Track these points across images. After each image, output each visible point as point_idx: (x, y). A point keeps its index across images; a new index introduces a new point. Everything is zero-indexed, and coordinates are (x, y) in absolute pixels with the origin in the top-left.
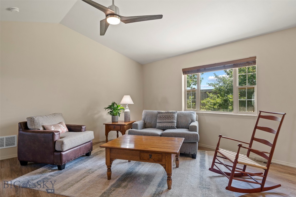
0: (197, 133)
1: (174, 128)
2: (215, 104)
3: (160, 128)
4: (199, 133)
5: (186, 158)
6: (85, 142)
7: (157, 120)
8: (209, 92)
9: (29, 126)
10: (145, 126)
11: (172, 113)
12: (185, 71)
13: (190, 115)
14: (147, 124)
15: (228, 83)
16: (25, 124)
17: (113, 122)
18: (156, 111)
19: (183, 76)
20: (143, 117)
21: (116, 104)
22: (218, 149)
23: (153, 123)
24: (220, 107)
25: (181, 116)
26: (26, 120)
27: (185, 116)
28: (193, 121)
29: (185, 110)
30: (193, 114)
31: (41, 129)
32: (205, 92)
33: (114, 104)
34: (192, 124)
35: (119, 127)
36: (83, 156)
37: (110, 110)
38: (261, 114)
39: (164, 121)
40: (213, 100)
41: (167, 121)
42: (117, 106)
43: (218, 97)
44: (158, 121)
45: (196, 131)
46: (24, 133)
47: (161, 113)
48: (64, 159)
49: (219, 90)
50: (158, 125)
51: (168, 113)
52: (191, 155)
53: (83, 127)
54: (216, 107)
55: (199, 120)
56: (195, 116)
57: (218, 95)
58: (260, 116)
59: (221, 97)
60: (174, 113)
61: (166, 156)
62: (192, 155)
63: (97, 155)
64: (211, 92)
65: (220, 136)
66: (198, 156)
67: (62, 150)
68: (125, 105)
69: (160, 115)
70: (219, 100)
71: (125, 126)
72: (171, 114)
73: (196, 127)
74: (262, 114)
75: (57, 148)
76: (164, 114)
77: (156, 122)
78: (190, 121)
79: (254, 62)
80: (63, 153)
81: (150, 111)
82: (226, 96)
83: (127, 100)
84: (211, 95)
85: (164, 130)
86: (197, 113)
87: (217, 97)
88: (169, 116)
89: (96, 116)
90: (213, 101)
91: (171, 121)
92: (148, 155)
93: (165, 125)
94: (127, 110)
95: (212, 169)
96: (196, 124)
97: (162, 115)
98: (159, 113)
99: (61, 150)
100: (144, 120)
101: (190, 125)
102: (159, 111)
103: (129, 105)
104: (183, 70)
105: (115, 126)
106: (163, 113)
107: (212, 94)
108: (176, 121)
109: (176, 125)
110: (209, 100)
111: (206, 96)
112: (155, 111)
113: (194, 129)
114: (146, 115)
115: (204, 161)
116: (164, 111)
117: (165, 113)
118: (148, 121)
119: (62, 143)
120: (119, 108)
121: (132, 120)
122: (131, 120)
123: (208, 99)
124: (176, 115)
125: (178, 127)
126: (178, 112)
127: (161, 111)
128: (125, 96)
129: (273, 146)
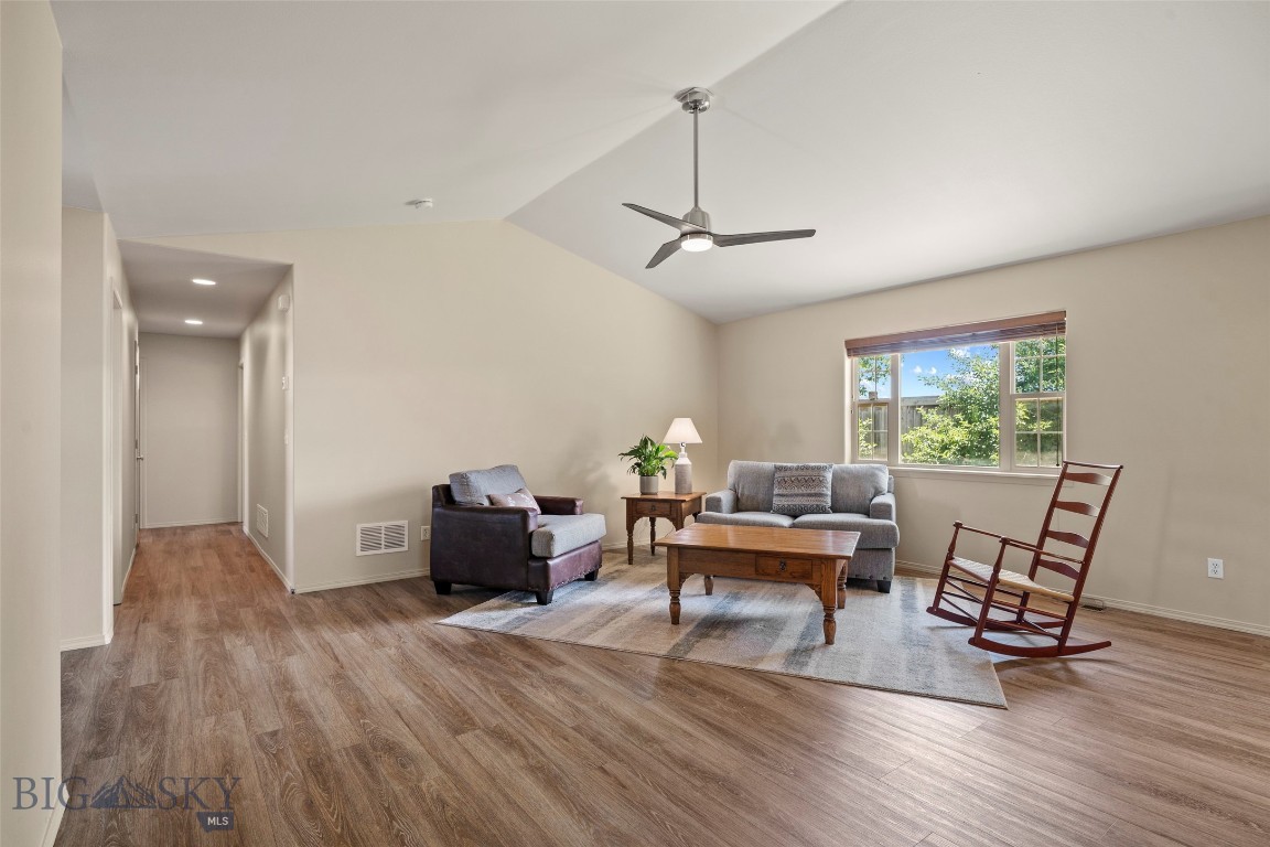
0: (893, 523)
1: (824, 511)
2: (945, 448)
3: (782, 511)
4: (897, 523)
5: (860, 591)
6: (588, 542)
7: (772, 490)
8: (928, 407)
9: (458, 497)
10: (738, 506)
11: (819, 468)
12: (854, 348)
13: (871, 476)
14: (743, 500)
15: (991, 376)
16: (447, 489)
17: (643, 494)
18: (768, 465)
19: (848, 362)
20: (730, 480)
21: (652, 444)
22: (952, 559)
23: (761, 496)
24: (963, 455)
25: (843, 479)
26: (447, 482)
27: (857, 478)
28: (878, 492)
29: (853, 462)
30: (881, 474)
31: (486, 503)
32: (912, 404)
33: (645, 442)
34: (878, 500)
35: (667, 506)
36: (579, 580)
37: (636, 460)
38: (1068, 471)
39: (796, 491)
40: (940, 432)
41: (803, 490)
42: (658, 449)
43: (957, 424)
44: (776, 491)
45: (891, 519)
46: (447, 512)
47: (786, 469)
48: (553, 577)
49: (961, 399)
50: (777, 501)
51: (807, 468)
52: (876, 585)
53: (578, 503)
54: (947, 455)
55: (896, 490)
56: (884, 480)
57: (959, 416)
58: (1064, 476)
59: (966, 424)
60: (824, 468)
61: (823, 566)
62: (878, 581)
63: (614, 578)
64: (933, 406)
65: (958, 526)
66: (897, 588)
67: (550, 553)
68: (676, 447)
69: (782, 474)
70: (959, 435)
71: (683, 504)
72: (815, 473)
73: (889, 506)
74: (1071, 470)
75: (537, 550)
76: (794, 473)
77: (771, 495)
78: (872, 491)
79: (1061, 327)
80: (550, 562)
81: (751, 463)
82: (985, 419)
83: (683, 431)
84: (933, 416)
85: (795, 517)
86: (891, 472)
87: (952, 423)
88: (810, 478)
89: (592, 477)
90: (939, 437)
91: (816, 490)
92: (777, 563)
93: (798, 501)
94: (684, 460)
95: (935, 610)
96: (888, 499)
97: (788, 473)
98: (778, 469)
99: (547, 555)
100: (735, 490)
101: (873, 502)
102: (778, 464)
103: (690, 448)
104: (847, 343)
105: (654, 503)
106: (790, 469)
107: (938, 414)
108: (829, 493)
109: (830, 504)
110: (927, 431)
111: (916, 418)
112: (766, 464)
113: (883, 511)
114: (741, 475)
115: (914, 597)
116: (795, 465)
117: (798, 468)
118: (746, 493)
119: (550, 538)
120: (661, 454)
121: (696, 489)
122: (693, 490)
123: (923, 429)
124: (829, 476)
125: (835, 510)
126: (835, 466)
127: (785, 464)
128: (677, 420)
129: (1091, 546)
